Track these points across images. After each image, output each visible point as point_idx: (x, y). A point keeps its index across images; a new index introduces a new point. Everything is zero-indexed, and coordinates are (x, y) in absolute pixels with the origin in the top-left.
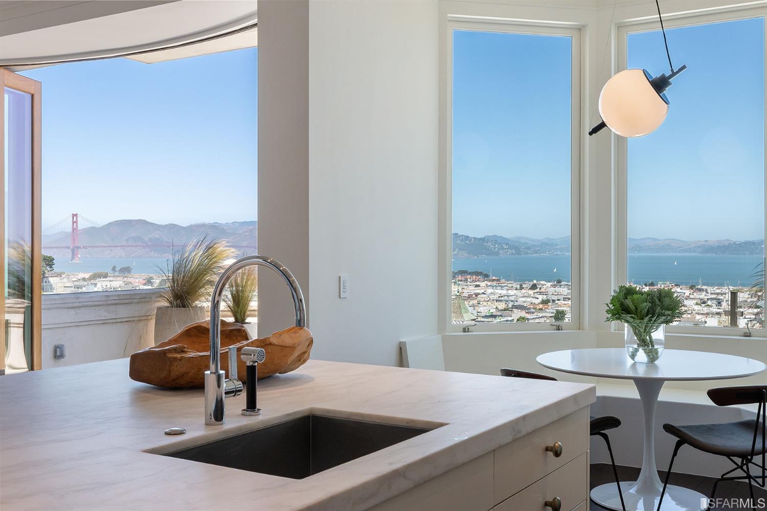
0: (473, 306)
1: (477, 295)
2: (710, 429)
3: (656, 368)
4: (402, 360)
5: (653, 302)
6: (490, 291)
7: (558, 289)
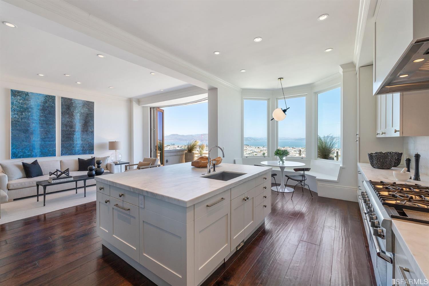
0: (246, 152)
1: (246, 149)
2: (294, 176)
3: (284, 164)
4: (235, 163)
5: (283, 152)
6: (249, 148)
7: (264, 148)
